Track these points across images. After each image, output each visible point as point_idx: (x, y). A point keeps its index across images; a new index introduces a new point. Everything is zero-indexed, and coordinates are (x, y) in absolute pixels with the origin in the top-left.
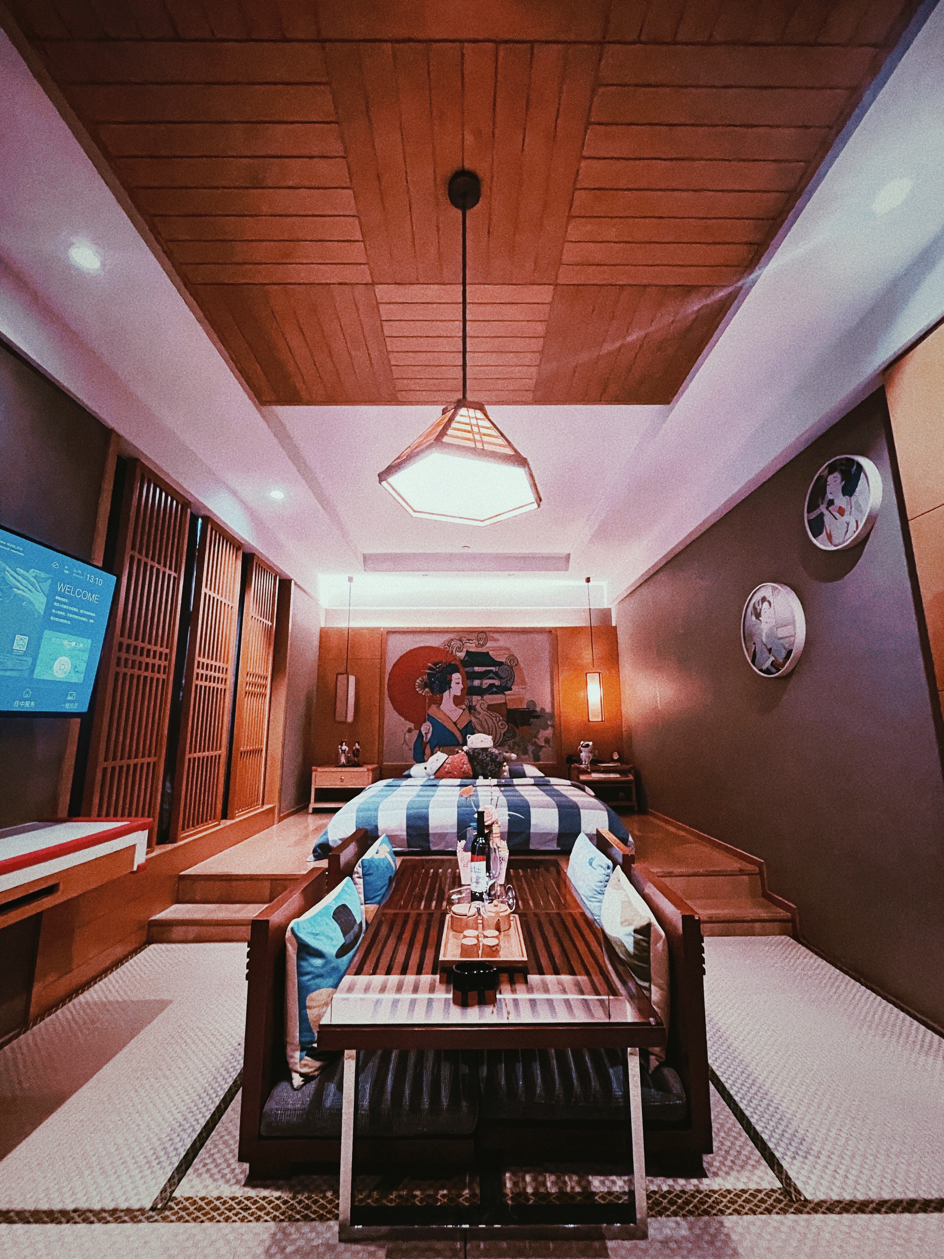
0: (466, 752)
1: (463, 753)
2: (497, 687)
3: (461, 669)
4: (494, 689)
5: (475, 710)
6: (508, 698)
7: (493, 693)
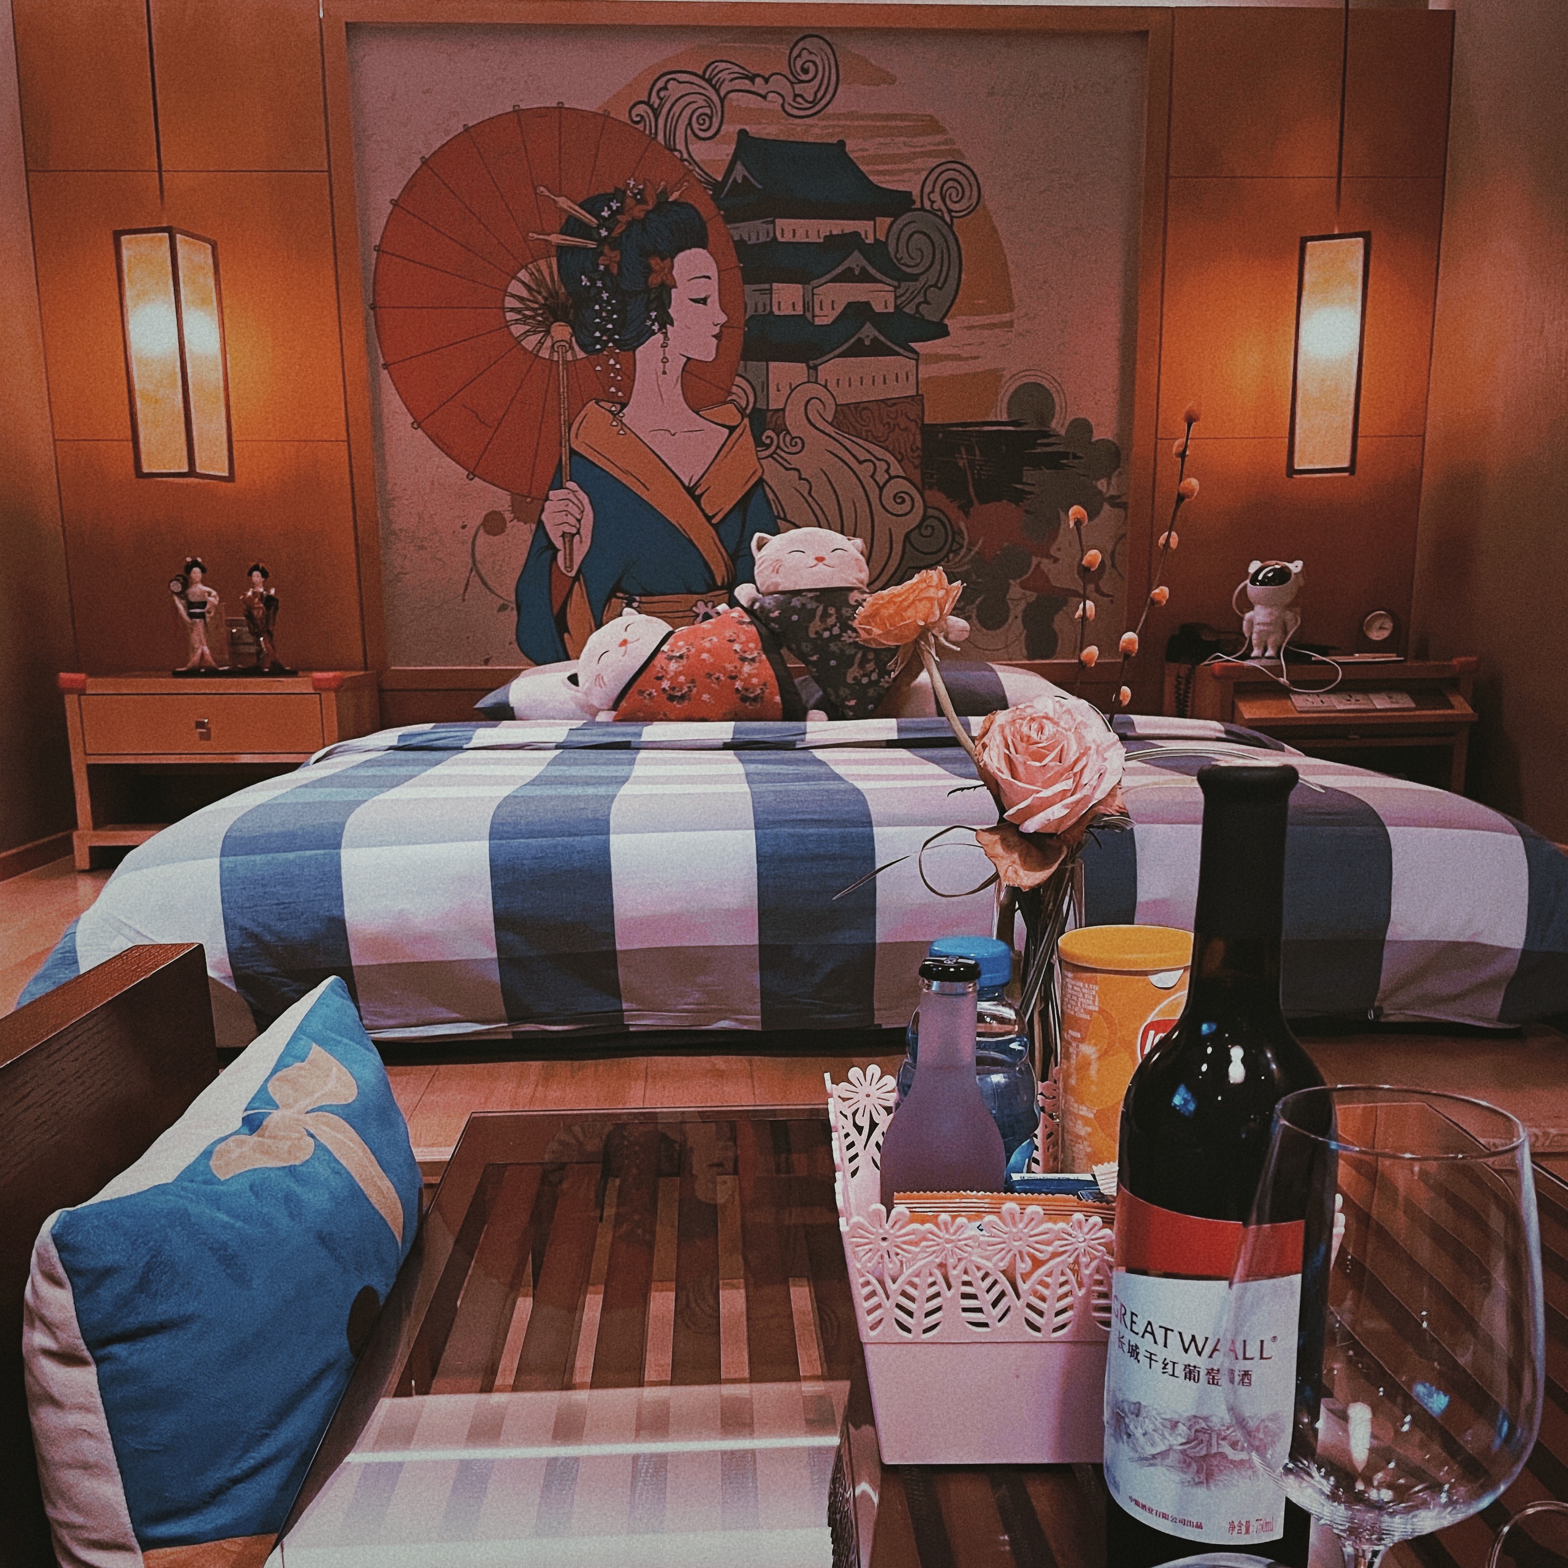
0: (749, 611)
1: (736, 613)
2: (879, 320)
3: (716, 227)
4: (868, 332)
5: (782, 429)
6: (926, 371)
7: (858, 350)
